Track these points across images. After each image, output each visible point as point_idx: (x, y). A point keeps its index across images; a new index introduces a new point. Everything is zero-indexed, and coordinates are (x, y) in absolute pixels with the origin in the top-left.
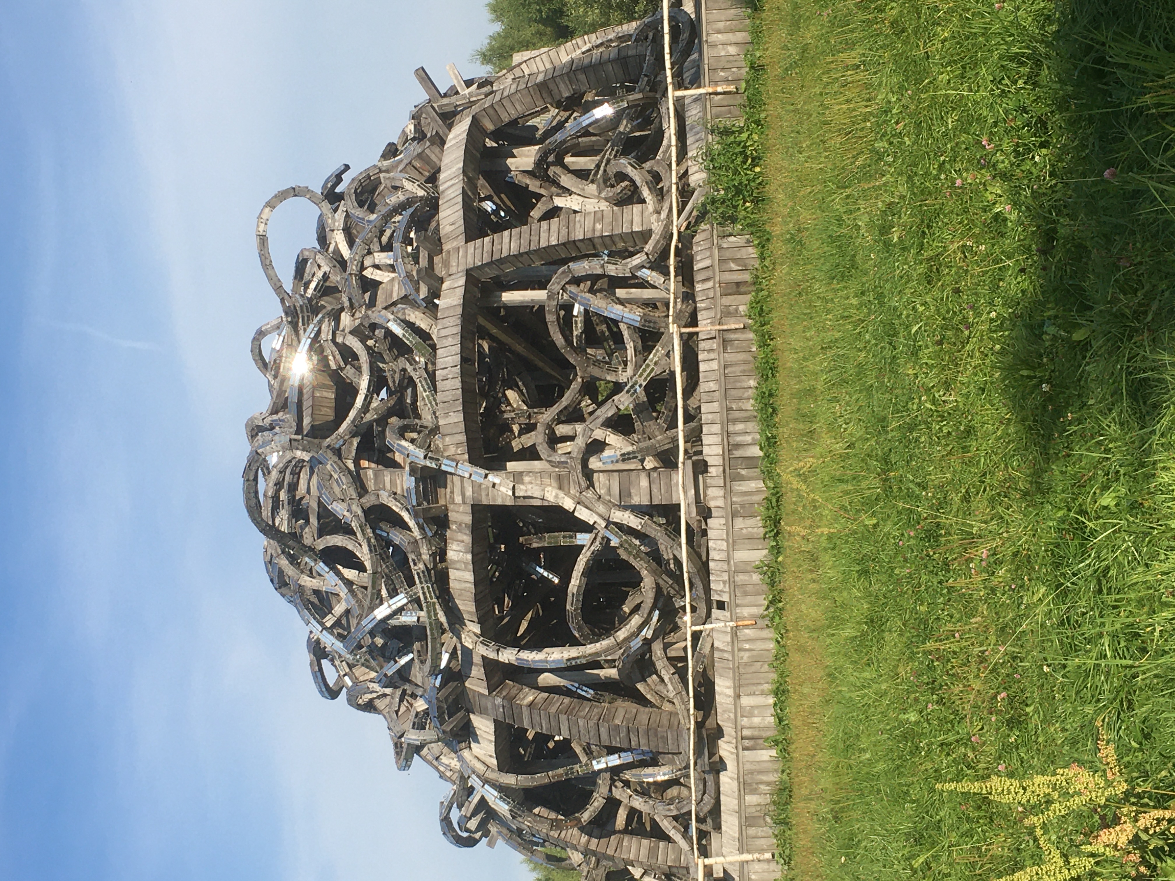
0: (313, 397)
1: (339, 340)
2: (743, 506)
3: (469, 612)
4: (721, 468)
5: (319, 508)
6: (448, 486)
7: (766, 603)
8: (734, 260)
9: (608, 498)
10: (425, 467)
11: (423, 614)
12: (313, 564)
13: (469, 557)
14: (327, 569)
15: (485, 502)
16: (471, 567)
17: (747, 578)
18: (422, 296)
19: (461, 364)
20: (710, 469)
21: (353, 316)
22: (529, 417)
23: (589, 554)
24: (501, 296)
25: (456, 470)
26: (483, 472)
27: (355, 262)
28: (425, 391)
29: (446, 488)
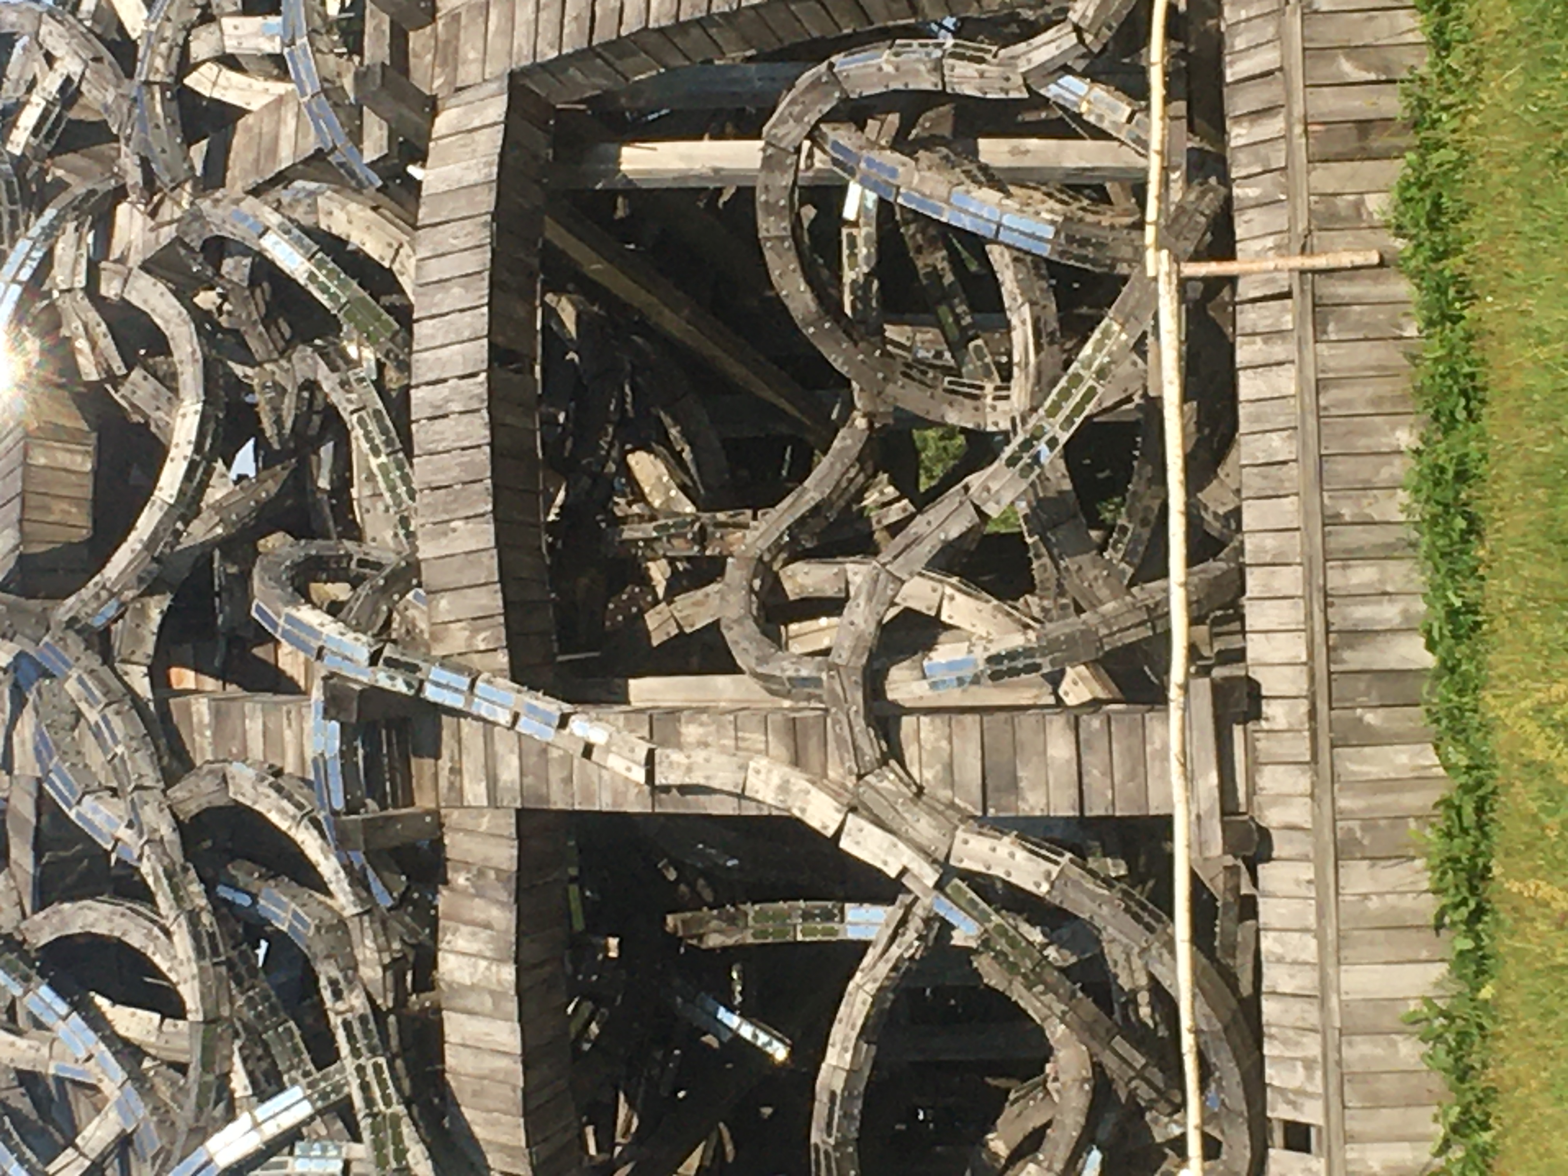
0: (25, 464)
1: (110, 289)
2: (1369, 824)
3: (503, 1148)
4: (1303, 707)
5: (39, 815)
6: (445, 752)
7: (1440, 1131)
8: (1352, 51)
9: (945, 794)
10: (373, 692)
11: (360, 1151)
12: (17, 991)
13: (508, 973)
14: (62, 1008)
15: (559, 802)
16: (512, 1006)
17: (1379, 1051)
18: (370, 155)
19: (490, 370)
20: (1267, 708)
21: (153, 214)
22: (702, 538)
23: (883, 969)
24: (616, 159)
25: (469, 702)
26: (554, 707)
27: (163, 47)
28: (376, 452)
29: (437, 756)
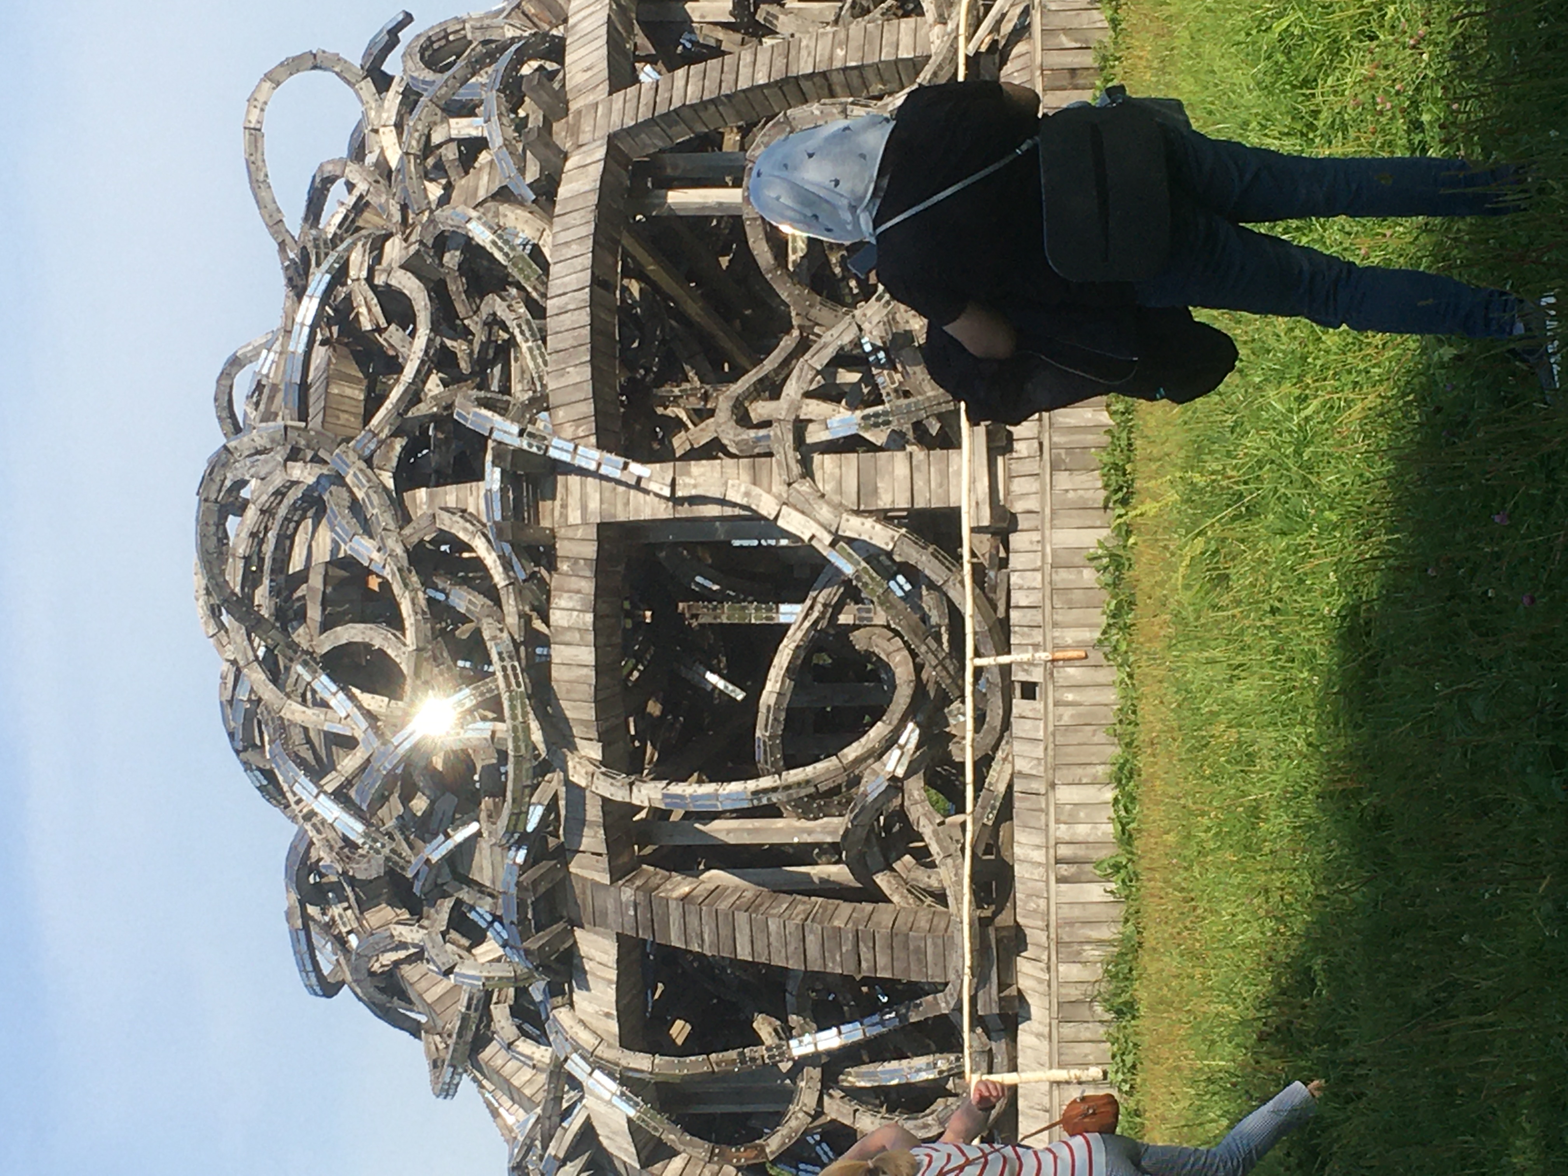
0: (327, 393)
1: (379, 280)
2: (1070, 450)
3: (583, 722)
4: (1036, 444)
5: (325, 584)
6: (559, 496)
7: (1104, 620)
8: (1066, 31)
9: (836, 499)
10: (518, 452)
11: (500, 726)
12: (308, 677)
13: (589, 617)
14: (334, 688)
15: (621, 517)
16: (591, 637)
17: (1073, 577)
18: (529, 179)
19: (591, 286)
20: (1017, 446)
21: (406, 240)
22: (706, 397)
23: (800, 634)
24: (666, 196)
25: (573, 458)
26: (621, 460)
27: (416, 135)
28: (527, 341)
29: (554, 498)
